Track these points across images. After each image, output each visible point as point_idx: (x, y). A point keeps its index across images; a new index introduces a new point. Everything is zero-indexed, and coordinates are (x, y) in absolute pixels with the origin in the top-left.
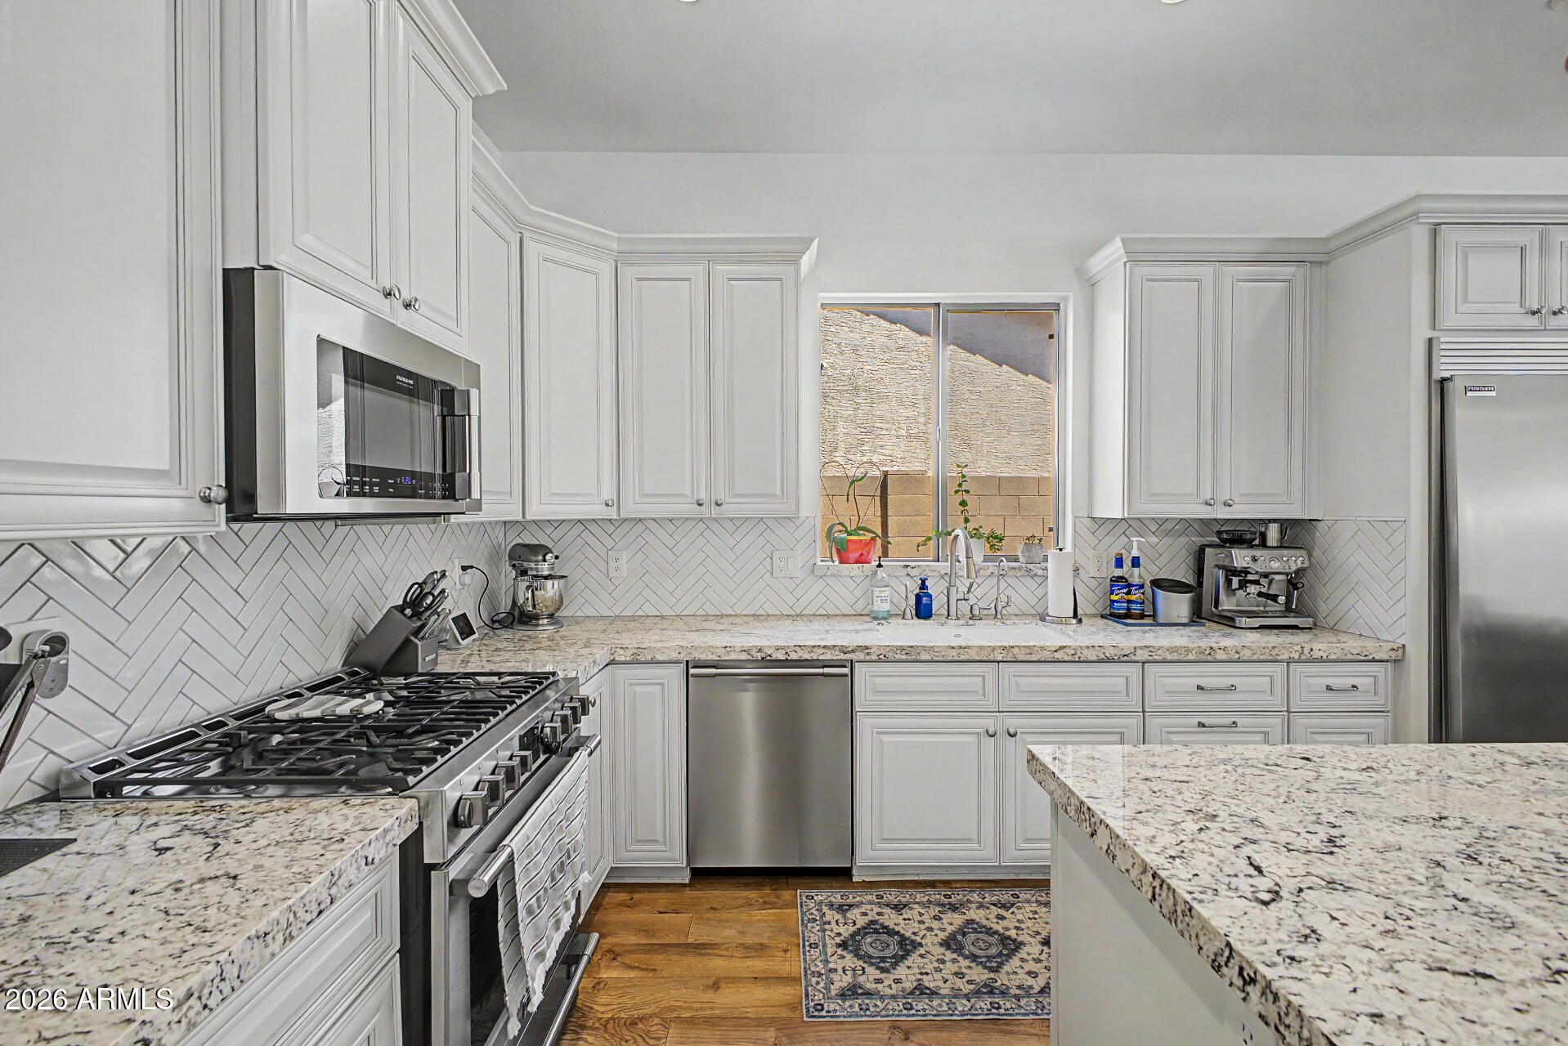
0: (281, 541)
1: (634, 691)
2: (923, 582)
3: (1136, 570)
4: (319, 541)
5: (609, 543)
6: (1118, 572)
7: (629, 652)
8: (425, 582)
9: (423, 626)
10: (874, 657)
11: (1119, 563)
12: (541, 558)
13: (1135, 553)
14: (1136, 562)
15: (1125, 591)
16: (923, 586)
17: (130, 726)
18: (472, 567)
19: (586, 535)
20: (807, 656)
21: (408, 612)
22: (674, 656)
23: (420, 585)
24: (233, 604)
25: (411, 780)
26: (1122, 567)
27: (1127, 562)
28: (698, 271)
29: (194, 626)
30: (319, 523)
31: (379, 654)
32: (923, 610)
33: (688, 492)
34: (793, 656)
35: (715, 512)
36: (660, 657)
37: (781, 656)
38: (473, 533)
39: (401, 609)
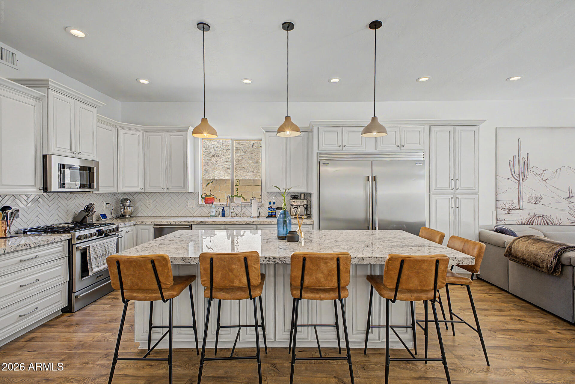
0: (57, 196)
1: (142, 232)
2: (223, 208)
3: (274, 205)
4: (66, 197)
5: (148, 198)
6: (270, 205)
7: (140, 222)
8: (89, 205)
9: (89, 214)
10: (195, 223)
11: (270, 203)
12: (126, 202)
13: (274, 201)
14: (274, 203)
15: (270, 210)
16: (223, 209)
17: (28, 226)
18: (108, 203)
19: (142, 196)
20: (180, 223)
21: (85, 211)
22: (150, 223)
23: (88, 206)
24: (47, 207)
25: (71, 231)
26: (271, 204)
27: (272, 203)
28: (163, 134)
29: (40, 210)
30: (66, 193)
31: (79, 220)
32: (223, 215)
33: (161, 186)
34: (177, 223)
35: (167, 191)
36: (147, 223)
37: (174, 223)
38: (110, 196)
39: (84, 211)
